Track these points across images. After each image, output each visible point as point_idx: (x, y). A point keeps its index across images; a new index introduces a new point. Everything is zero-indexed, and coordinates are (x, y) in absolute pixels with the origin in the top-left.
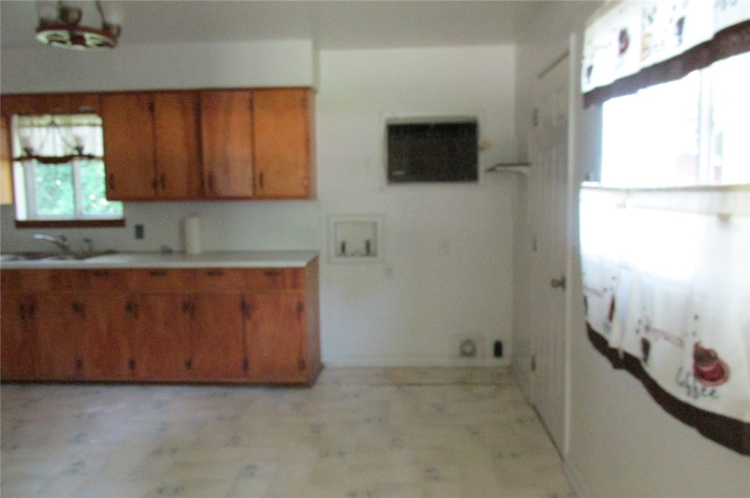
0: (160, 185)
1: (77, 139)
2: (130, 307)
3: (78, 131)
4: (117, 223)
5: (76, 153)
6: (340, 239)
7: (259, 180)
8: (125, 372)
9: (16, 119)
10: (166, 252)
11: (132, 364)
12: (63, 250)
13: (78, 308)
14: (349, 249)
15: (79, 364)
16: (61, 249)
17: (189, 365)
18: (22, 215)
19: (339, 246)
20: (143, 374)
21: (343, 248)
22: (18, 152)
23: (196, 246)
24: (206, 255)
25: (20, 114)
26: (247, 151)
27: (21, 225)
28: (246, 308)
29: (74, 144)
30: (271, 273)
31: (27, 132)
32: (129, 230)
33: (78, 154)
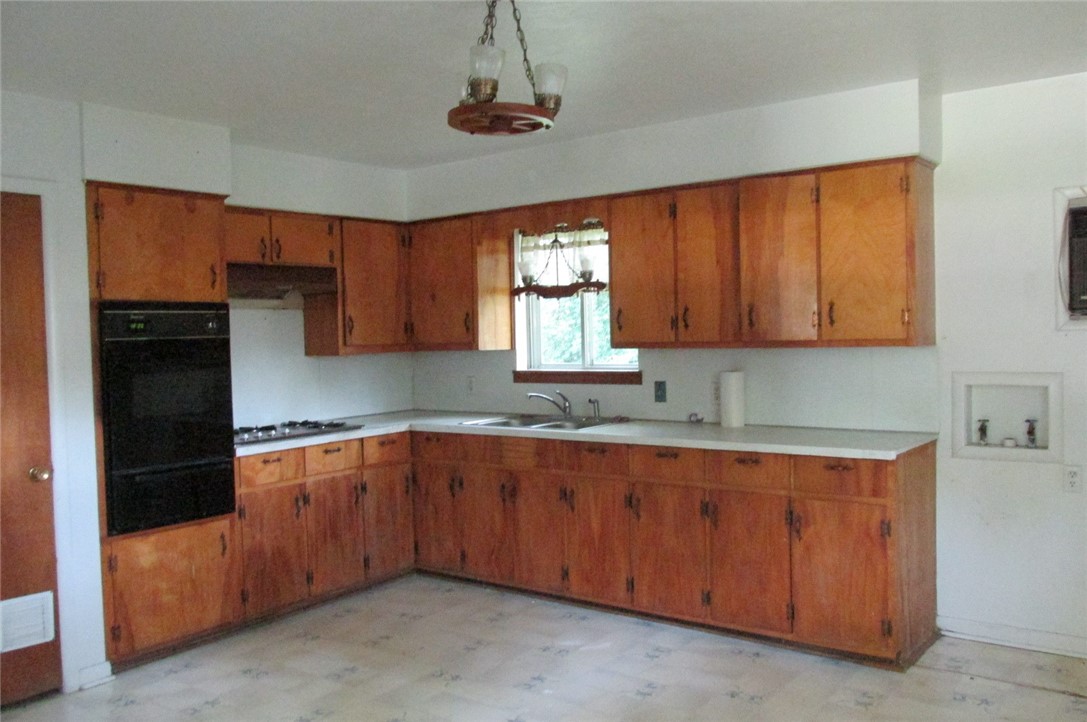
0: (681, 324)
1: (584, 262)
2: (630, 501)
3: (587, 251)
4: (632, 378)
5: (581, 280)
6: (976, 416)
7: (828, 315)
8: (621, 595)
9: (519, 239)
10: (695, 422)
11: (631, 585)
12: (564, 414)
13: (566, 495)
14: (993, 434)
15: (565, 574)
16: (561, 413)
17: (707, 598)
18: (522, 366)
19: (975, 426)
20: (644, 601)
21: (983, 430)
22: (519, 283)
23: (735, 418)
24: (750, 430)
25: (524, 234)
26: (810, 267)
27: (520, 377)
28: (794, 521)
29: (579, 269)
30: (837, 465)
31: (529, 256)
32: (648, 388)
33: (587, 283)
